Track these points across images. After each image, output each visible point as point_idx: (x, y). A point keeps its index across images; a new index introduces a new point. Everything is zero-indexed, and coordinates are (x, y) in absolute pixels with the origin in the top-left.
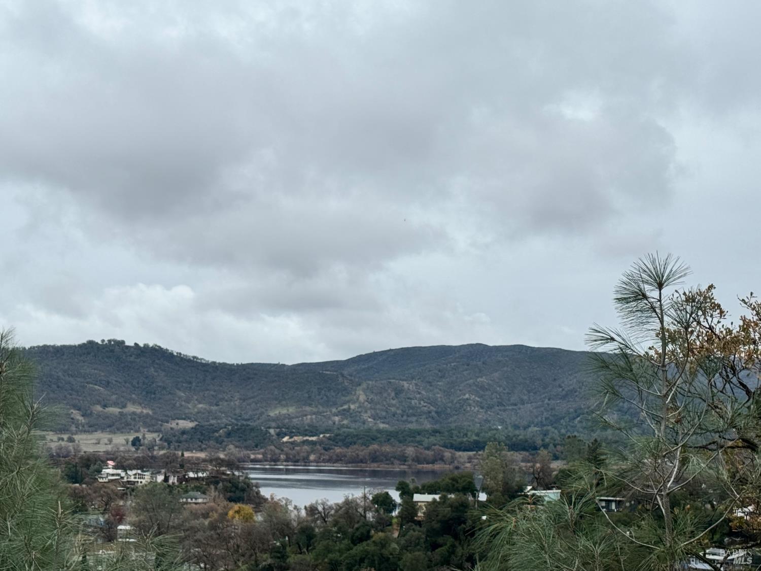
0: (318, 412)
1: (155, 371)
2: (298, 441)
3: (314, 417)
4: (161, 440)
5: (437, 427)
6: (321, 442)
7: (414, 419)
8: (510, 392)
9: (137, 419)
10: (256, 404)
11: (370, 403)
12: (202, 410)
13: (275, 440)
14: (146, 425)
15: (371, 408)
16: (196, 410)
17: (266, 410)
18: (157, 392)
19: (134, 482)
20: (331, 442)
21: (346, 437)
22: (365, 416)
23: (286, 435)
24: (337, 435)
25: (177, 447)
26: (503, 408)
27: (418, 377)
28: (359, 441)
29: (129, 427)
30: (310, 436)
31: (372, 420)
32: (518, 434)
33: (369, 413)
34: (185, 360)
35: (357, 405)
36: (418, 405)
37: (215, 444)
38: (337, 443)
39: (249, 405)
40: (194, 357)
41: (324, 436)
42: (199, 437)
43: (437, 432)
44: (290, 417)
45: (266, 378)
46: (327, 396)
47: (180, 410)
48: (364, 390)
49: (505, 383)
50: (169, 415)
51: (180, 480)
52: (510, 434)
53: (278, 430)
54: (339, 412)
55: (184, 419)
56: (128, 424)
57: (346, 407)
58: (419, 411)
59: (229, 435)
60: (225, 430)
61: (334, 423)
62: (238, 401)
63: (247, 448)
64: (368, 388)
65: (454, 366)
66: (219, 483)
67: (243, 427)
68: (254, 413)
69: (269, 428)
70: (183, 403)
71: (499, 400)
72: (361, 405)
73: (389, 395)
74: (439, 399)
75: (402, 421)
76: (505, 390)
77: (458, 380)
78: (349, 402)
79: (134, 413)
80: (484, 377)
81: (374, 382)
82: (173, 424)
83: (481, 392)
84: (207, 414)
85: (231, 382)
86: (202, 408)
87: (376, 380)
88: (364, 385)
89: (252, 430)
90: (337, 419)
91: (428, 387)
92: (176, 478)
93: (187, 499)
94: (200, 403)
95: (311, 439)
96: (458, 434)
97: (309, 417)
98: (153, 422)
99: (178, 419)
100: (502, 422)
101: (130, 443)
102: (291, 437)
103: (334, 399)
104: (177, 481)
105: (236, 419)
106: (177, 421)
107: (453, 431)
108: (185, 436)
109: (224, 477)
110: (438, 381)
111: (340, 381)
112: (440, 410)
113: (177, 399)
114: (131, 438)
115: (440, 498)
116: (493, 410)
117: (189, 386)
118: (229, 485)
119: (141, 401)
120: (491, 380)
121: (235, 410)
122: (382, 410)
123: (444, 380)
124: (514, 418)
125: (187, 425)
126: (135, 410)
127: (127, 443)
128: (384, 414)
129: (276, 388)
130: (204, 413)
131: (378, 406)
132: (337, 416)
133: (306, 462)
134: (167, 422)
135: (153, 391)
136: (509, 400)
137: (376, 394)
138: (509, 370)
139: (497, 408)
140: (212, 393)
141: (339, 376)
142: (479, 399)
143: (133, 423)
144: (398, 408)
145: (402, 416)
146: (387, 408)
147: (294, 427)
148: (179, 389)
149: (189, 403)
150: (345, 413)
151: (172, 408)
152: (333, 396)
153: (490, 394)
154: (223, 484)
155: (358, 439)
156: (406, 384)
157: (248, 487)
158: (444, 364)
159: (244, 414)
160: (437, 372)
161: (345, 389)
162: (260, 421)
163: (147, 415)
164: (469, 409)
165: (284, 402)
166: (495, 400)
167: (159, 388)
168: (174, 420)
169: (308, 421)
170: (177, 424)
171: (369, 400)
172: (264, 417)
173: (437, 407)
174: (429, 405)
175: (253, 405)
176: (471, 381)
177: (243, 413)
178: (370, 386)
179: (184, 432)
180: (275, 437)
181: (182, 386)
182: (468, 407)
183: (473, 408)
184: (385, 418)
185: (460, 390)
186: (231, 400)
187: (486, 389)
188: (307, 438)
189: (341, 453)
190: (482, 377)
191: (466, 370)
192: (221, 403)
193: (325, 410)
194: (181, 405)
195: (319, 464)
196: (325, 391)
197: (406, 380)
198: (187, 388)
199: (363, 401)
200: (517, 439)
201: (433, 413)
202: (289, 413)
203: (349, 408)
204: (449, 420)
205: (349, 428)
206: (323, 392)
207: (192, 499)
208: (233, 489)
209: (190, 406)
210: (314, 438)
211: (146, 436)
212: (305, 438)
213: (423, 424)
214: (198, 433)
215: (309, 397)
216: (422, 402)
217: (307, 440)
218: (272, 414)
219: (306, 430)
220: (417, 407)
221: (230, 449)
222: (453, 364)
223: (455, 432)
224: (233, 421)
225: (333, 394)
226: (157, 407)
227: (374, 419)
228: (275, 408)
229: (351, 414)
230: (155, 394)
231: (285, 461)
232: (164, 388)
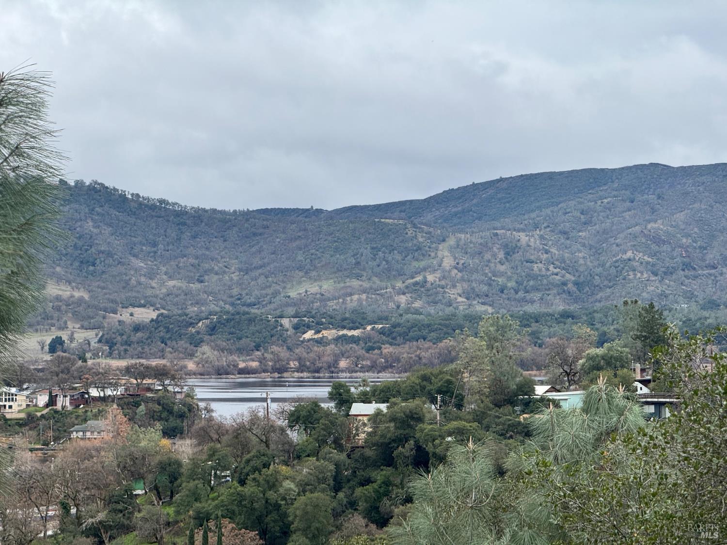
0: (371, 288)
1: (94, 227)
2: (330, 338)
3: (364, 296)
4: (100, 341)
5: (573, 308)
6: (367, 339)
7: (537, 296)
8: (705, 245)
9: (64, 307)
10: (267, 277)
11: (460, 271)
12: (175, 291)
13: (290, 336)
14: (77, 316)
15: (463, 279)
16: (164, 291)
17: (284, 288)
18: (98, 262)
20: (384, 338)
21: (409, 329)
22: (453, 293)
23: (309, 327)
24: (394, 326)
25: (122, 353)
26: (692, 273)
27: (545, 225)
28: (432, 334)
29: (49, 321)
30: (350, 329)
31: (464, 300)
32: (707, 315)
33: (459, 289)
34: (146, 206)
35: (438, 274)
36: (544, 272)
37: (188, 345)
38: (394, 338)
39: (255, 279)
40: (162, 201)
41: (373, 329)
42: (162, 334)
43: (568, 317)
44: (323, 298)
45: (284, 232)
46: (387, 261)
47: (138, 292)
48: (451, 249)
49: (696, 230)
50: (118, 299)
51: (75, 403)
52: (692, 316)
53: (296, 320)
54: (407, 287)
55: (144, 306)
56: (47, 317)
57: (419, 278)
58: (545, 282)
59: (212, 330)
60: (207, 322)
61: (398, 307)
62: (237, 273)
63: (240, 351)
64: (458, 245)
65: (608, 203)
66: (140, 405)
67: (237, 317)
68: (264, 292)
69: (281, 317)
70: (143, 279)
71: (686, 260)
72: (446, 274)
73: (494, 256)
74: (581, 261)
75: (515, 300)
76: (695, 242)
77: (615, 227)
78: (425, 269)
79: (58, 298)
80: (659, 221)
81: (468, 236)
82: (124, 316)
83: (654, 247)
84: (183, 297)
85: (225, 241)
86: (174, 287)
87: (473, 232)
88: (452, 241)
89: (252, 321)
90: (403, 299)
91: (563, 241)
92: (68, 399)
94: (171, 278)
95: (350, 333)
96: (604, 319)
97: (355, 297)
98: (90, 312)
99: (134, 306)
100: (690, 296)
101: (47, 348)
102: (318, 332)
103: (399, 266)
104: (70, 403)
105: (232, 304)
106: (131, 310)
107: (595, 315)
108: (139, 335)
110: (580, 231)
111: (409, 235)
112: (582, 279)
113: (132, 272)
114: (48, 340)
115: (388, 408)
116: (674, 277)
117: (153, 249)
118: (158, 408)
119: (71, 277)
120: (672, 226)
121: (230, 288)
122: (481, 282)
123: (589, 228)
124: (710, 290)
125: (146, 315)
126: (60, 293)
127: (42, 348)
128: (485, 288)
129: (300, 249)
130: (177, 296)
131: (475, 276)
132: (404, 294)
133: (333, 372)
134: (115, 312)
135: (91, 260)
136: (703, 260)
137: (473, 256)
138: (703, 207)
139: (682, 273)
140: (192, 261)
141: (409, 226)
142: (650, 260)
143: (56, 315)
144: (509, 279)
145: (517, 292)
146: (490, 279)
147: (324, 315)
148: (135, 256)
149: (151, 279)
150: (418, 289)
151: (124, 288)
152: (397, 261)
153: (669, 250)
154: (146, 406)
155: (430, 331)
156: (523, 238)
157: (190, 411)
158: (590, 201)
159: (247, 294)
160: (579, 214)
161: (419, 249)
162: (272, 306)
163: (81, 300)
164: (631, 277)
165: (314, 273)
166: (678, 259)
167: (101, 255)
168: (126, 308)
169: (355, 304)
170: (132, 315)
171: (460, 266)
172: (278, 300)
173: (577, 274)
174: (564, 272)
175: (260, 281)
176: (638, 229)
177: (244, 293)
178: (461, 243)
179: (137, 328)
180: (291, 332)
181: (142, 250)
182: (631, 273)
183: (639, 275)
184: (487, 296)
185: (617, 245)
186: (225, 272)
187: (664, 241)
188: (345, 332)
189: (391, 353)
190: (655, 221)
191: (629, 210)
192: (206, 277)
193: (384, 284)
194: (139, 283)
195: (354, 375)
196: (384, 252)
197: (523, 230)
198: (149, 253)
199: (447, 268)
200: (702, 324)
201: (570, 285)
202: (323, 291)
203: (425, 281)
204: (598, 297)
205: (421, 314)
206: (381, 254)
208: (165, 414)
209: (154, 284)
210: (356, 333)
211: (76, 335)
212: (341, 333)
213: (552, 305)
214: (161, 328)
215: (358, 263)
216: (551, 267)
217: (344, 335)
218: (293, 294)
219: (345, 319)
220: (543, 276)
221: (204, 354)
222: (606, 201)
224: (227, 306)
225: (398, 257)
226: (98, 287)
227: (468, 299)
228: (300, 283)
229: (428, 290)
230: (94, 265)
231: (298, 372)
232: (110, 255)
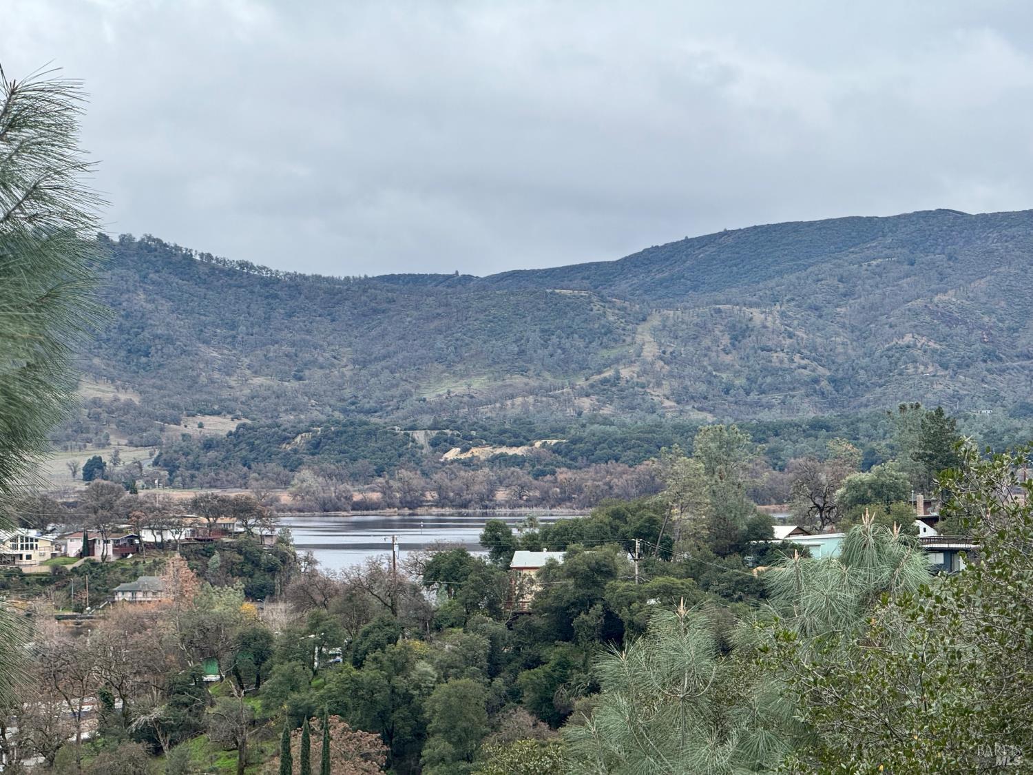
0: (541, 388)
1: (147, 301)
2: (482, 458)
3: (531, 399)
4: (156, 463)
5: (828, 415)
6: (536, 459)
7: (776, 398)
8: (1015, 325)
9: (104, 415)
10: (393, 372)
11: (667, 363)
12: (262, 392)
13: (426, 456)
14: (124, 429)
15: (671, 375)
16: (247, 391)
17: (418, 387)
18: (152, 350)
19: (14, 557)
20: (559, 458)
21: (596, 445)
22: (657, 395)
23: (453, 443)
24: (574, 441)
25: (187, 480)
26: (997, 366)
27: (789, 297)
28: (628, 452)
29: (84, 435)
30: (511, 445)
31: (673, 404)
32: (1019, 426)
33: (666, 389)
34: (222, 271)
35: (636, 368)
36: (786, 364)
38: (574, 459)
39: (376, 374)
40: (243, 265)
41: (544, 445)
42: (244, 453)
43: (821, 428)
44: (473, 402)
45: (417, 308)
46: (564, 351)
47: (210, 393)
48: (654, 331)
49: (1003, 304)
50: (182, 404)
51: (121, 551)
52: (997, 426)
53: (434, 433)
54: (592, 386)
55: (218, 413)
56: (81, 429)
57: (609, 373)
58: (788, 378)
59: (316, 447)
60: (309, 436)
62: (350, 367)
63: (355, 477)
64: (665, 327)
65: (878, 266)
66: (213, 554)
68: (389, 393)
69: (413, 428)
70: (216, 375)
71: (989, 347)
72: (648, 367)
73: (716, 341)
74: (840, 349)
75: (745, 404)
76: (1002, 321)
77: (887, 300)
78: (617, 361)
79: (96, 402)
80: (951, 292)
81: (679, 313)
82: (191, 427)
83: (943, 329)
84: (273, 400)
85: (333, 320)
86: (261, 386)
87: (685, 308)
88: (655, 321)
89: (371, 434)
90: (586, 403)
91: (813, 319)
92: (110, 545)
93: (134, 592)
94: (257, 373)
95: (511, 451)
96: (872, 431)
97: (519, 400)
98: (142, 422)
99: (204, 413)
100: (994, 399)
101: (80, 473)
102: (465, 450)
103: (581, 357)
104: (114, 551)
105: (344, 411)
106: (200, 418)
107: (860, 425)
108: (212, 454)
109: (226, 539)
110: (837, 306)
111: (595, 311)
112: (840, 374)
113: (202, 366)
114: (83, 462)
115: (565, 557)
116: (972, 370)
117: (231, 333)
118: (238, 558)
119: (115, 373)
120: (969, 299)
121: (340, 387)
122: (698, 379)
123: (851, 301)
124: (1022, 389)
125: (221, 426)
126: (99, 395)
127: (74, 473)
128: (702, 388)
129: (440, 332)
130: (265, 399)
131: (689, 370)
132: (588, 395)
133: (486, 507)
134: (177, 422)
135: (143, 348)
136: (1013, 346)
137: (685, 342)
138: (1013, 271)
139: (983, 365)
140: (286, 348)
141: (595, 299)
142: (937, 346)
143: (94, 426)
144: (737, 374)
145: (748, 394)
146: (710, 374)
147: (473, 426)
148: (206, 342)
149: (228, 375)
150: (608, 389)
151: (190, 387)
152: (578, 349)
153: (965, 332)
154: (222, 556)
155: (626, 449)
156: (757, 316)
157: (283, 562)
158: (851, 263)
159: (364, 397)
160: (836, 282)
161: (609, 331)
162: (400, 413)
163: (129, 405)
164: (911, 371)
165: (460, 367)
166: (978, 346)
167: (157, 341)
168: (193, 416)
170: (201, 426)
171: (668, 355)
173: (834, 367)
174: (815, 364)
176: (920, 302)
177: (360, 394)
178: (669, 323)
179: (209, 445)
180: (427, 450)
181: (215, 334)
182: (910, 366)
183: (922, 368)
184: (706, 398)
185: (891, 326)
186: (333, 365)
187: (957, 319)
188: (504, 450)
189: (569, 480)
190: (945, 292)
191: (907, 276)
192: (307, 373)
193: (559, 382)
194: (212, 381)
195: (517, 510)
196: (559, 337)
197: (757, 305)
198: (226, 338)
199: (650, 359)
200: (1012, 437)
201: (824, 383)
202: (472, 392)
203: (618, 378)
204: (864, 400)
205: (612, 424)
206: (554, 339)
207: (145, 593)
208: (248, 568)
209: (232, 381)
210: (519, 451)
211: (121, 455)
212: (498, 451)
213: (798, 411)
214: (243, 445)
215: (522, 352)
216: (797, 358)
217: (502, 455)
218: (430, 396)
219: (504, 432)
220: (785, 370)
221: (303, 481)
222: (874, 263)
223: (863, 426)
224: (337, 414)
225: (581, 344)
226: (154, 386)
227: (678, 403)
228: (439, 380)
229: (622, 390)
230: (147, 355)
231: (437, 506)
232: (170, 340)
